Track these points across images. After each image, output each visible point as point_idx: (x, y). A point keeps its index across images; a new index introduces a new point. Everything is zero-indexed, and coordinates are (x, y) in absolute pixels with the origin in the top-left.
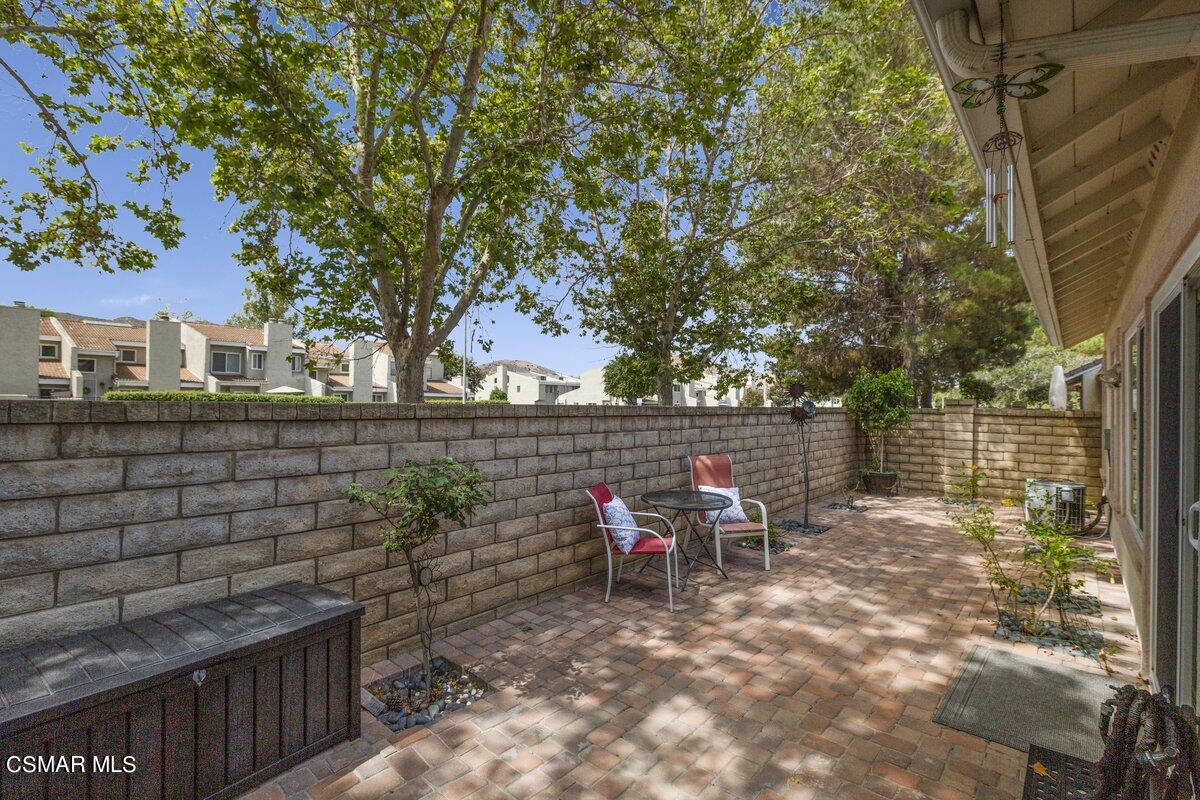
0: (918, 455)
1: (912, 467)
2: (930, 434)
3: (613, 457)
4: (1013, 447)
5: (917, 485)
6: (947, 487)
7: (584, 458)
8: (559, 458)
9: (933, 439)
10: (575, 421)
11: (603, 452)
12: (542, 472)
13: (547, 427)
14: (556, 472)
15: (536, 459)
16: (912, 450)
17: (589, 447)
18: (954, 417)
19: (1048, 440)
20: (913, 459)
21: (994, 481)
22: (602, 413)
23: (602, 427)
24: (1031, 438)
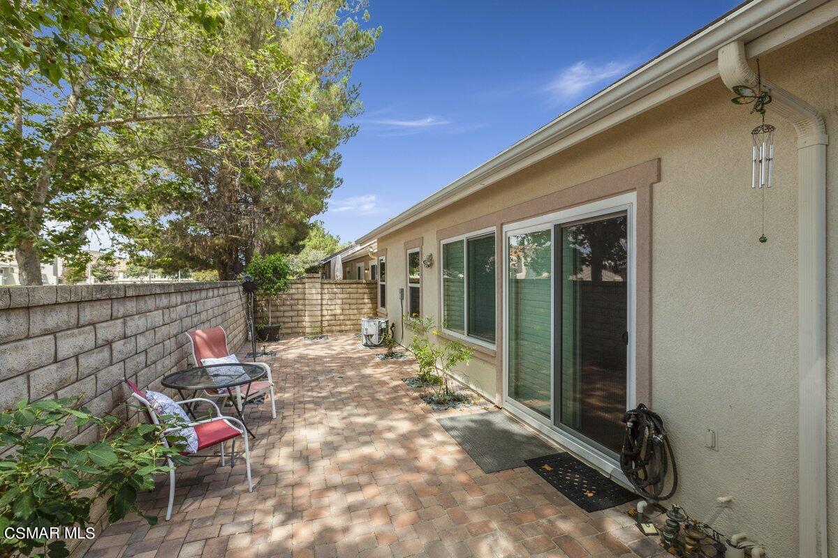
0: (289, 311)
1: (286, 320)
2: (296, 297)
3: (130, 346)
4: (339, 302)
5: (289, 331)
6: (308, 330)
7: (105, 354)
8: (82, 360)
9: (298, 300)
10: (97, 306)
11: (122, 342)
12: (63, 384)
13: (66, 318)
14: (77, 380)
15: (54, 367)
16: (286, 308)
17: (110, 337)
18: (311, 285)
19: (356, 296)
20: (286, 314)
21: (331, 322)
22: (122, 294)
23: (122, 311)
24: (347, 296)
